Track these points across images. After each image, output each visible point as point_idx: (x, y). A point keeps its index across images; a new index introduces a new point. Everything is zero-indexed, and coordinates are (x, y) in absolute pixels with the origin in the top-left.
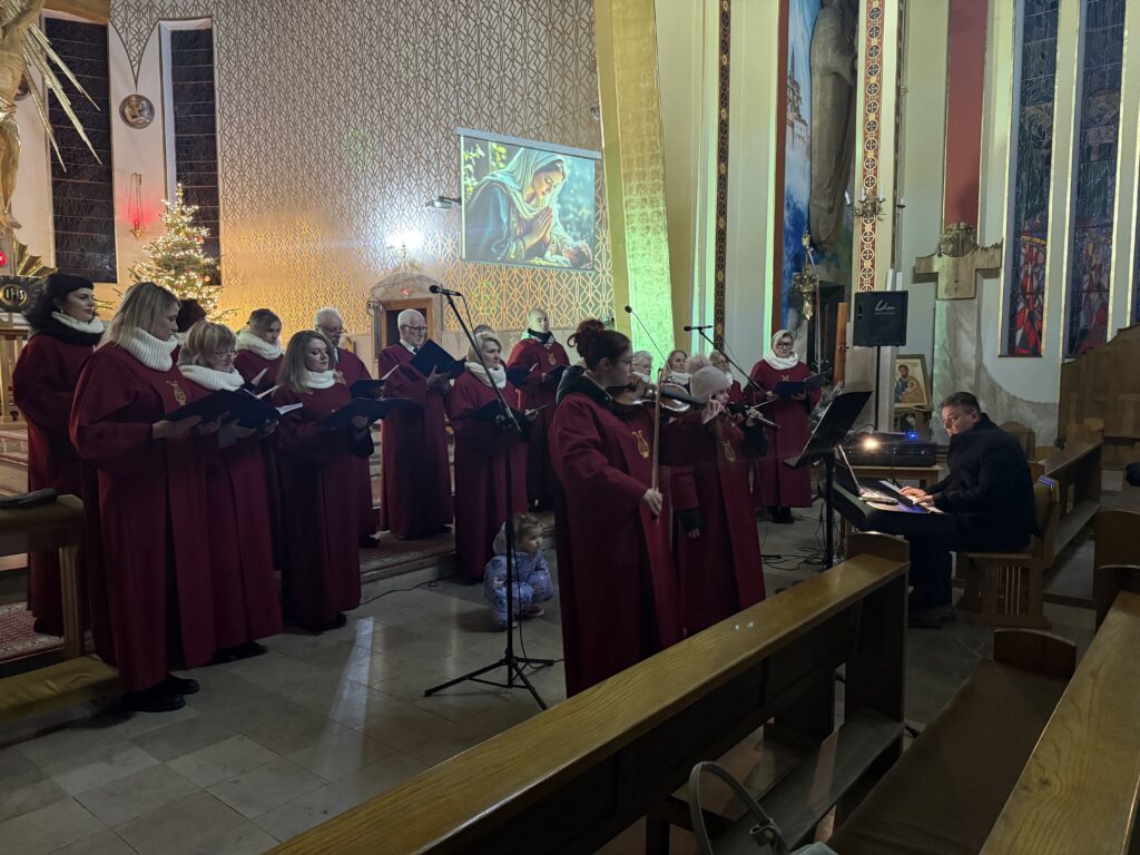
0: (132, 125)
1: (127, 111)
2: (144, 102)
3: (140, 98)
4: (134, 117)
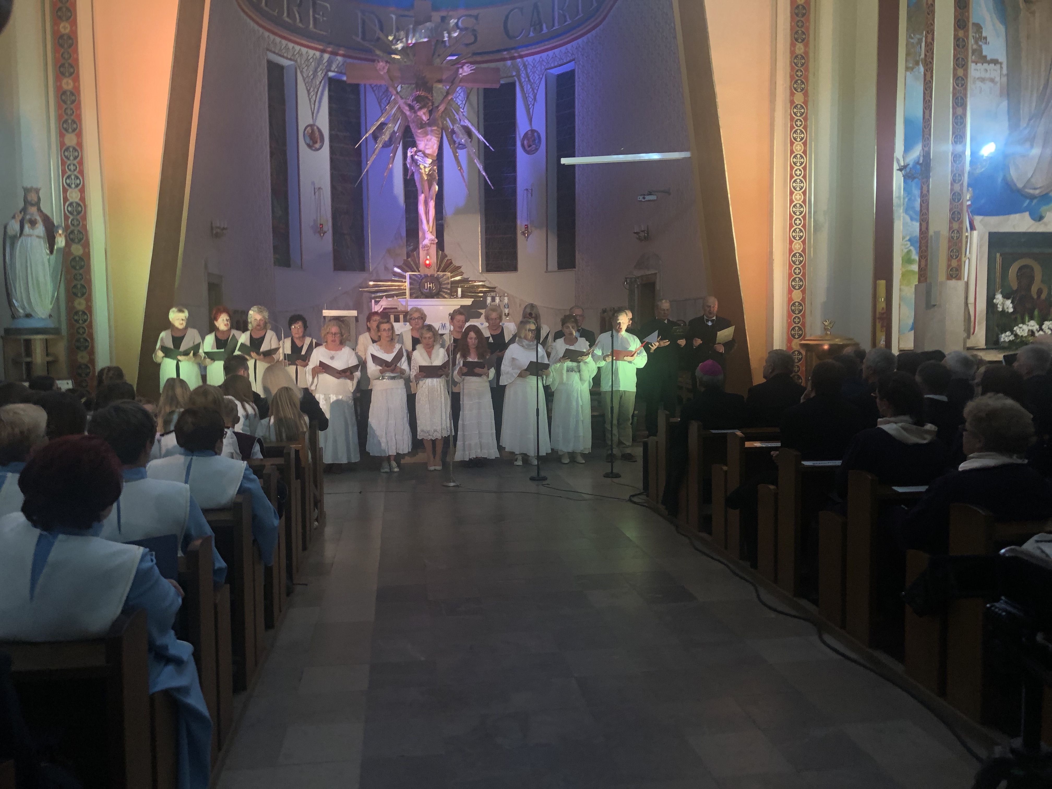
0: (528, 152)
1: (525, 142)
2: (536, 134)
3: (533, 131)
4: (530, 146)
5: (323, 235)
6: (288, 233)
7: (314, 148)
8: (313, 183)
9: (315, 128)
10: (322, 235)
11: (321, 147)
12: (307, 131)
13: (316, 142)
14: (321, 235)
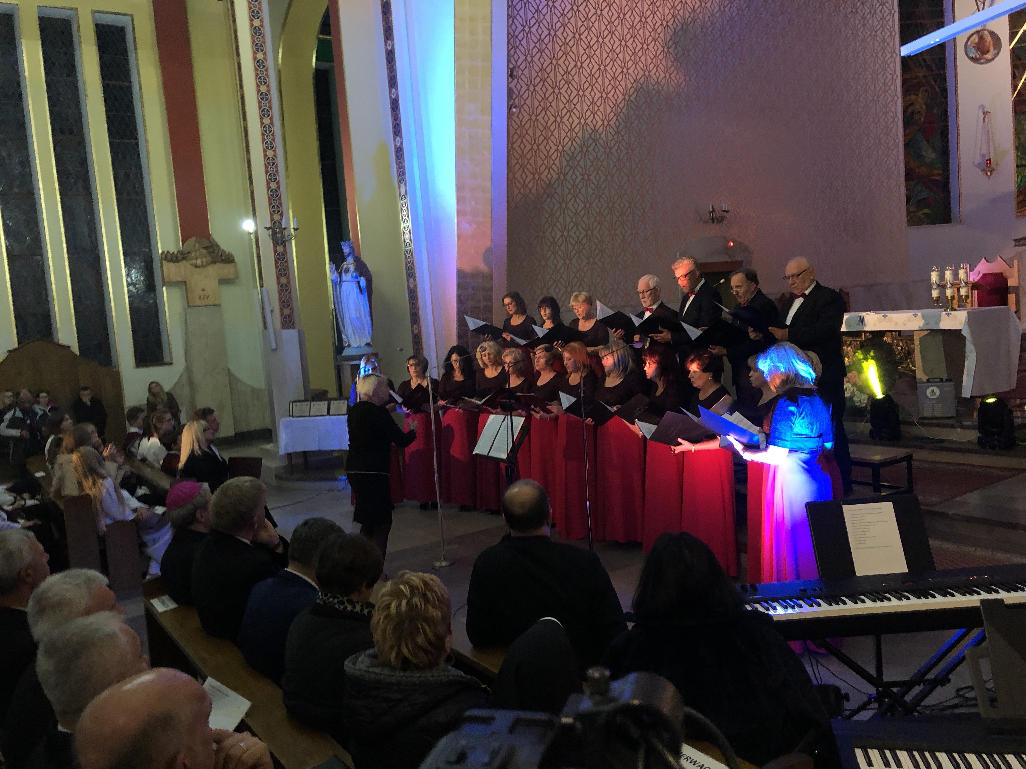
5: (991, 174)
6: (948, 178)
7: (982, 61)
8: (983, 107)
9: (986, 32)
10: (989, 173)
11: (996, 55)
12: (972, 42)
13: (988, 52)
14: (986, 174)
